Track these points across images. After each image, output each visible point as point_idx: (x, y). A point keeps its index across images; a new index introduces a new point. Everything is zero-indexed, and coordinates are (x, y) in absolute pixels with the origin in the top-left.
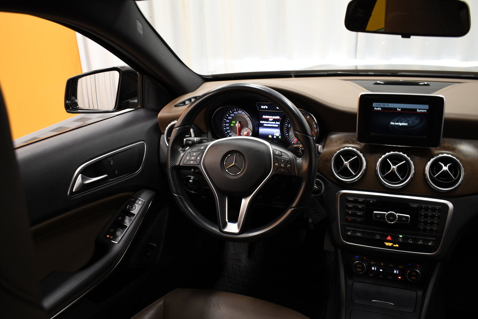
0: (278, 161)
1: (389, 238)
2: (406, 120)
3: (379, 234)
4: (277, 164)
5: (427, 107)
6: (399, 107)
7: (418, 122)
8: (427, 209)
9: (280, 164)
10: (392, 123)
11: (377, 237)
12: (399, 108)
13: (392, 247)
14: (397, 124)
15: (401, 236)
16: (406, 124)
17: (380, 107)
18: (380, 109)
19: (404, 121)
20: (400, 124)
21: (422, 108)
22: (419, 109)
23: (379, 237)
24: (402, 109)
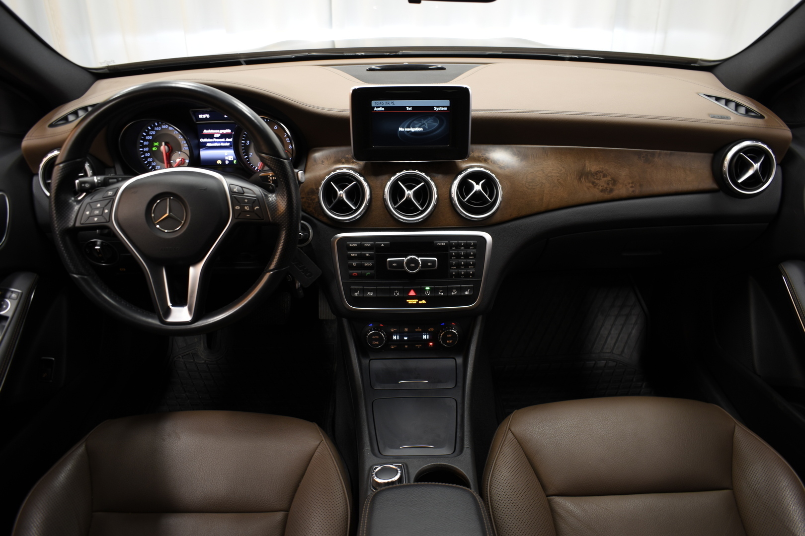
0: (239, 202)
1: (412, 293)
2: (420, 124)
3: (398, 289)
4: (237, 207)
5: (447, 103)
6: (409, 104)
7: (436, 125)
8: (458, 246)
9: (242, 207)
10: (401, 129)
11: (396, 294)
12: (410, 107)
13: (417, 305)
14: (408, 130)
15: (428, 288)
16: (421, 129)
17: (383, 107)
18: (383, 109)
19: (418, 125)
20: (413, 130)
21: (441, 105)
22: (437, 107)
23: (398, 294)
24: (414, 108)
